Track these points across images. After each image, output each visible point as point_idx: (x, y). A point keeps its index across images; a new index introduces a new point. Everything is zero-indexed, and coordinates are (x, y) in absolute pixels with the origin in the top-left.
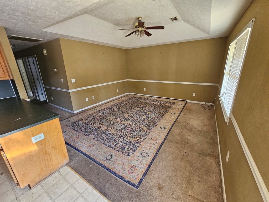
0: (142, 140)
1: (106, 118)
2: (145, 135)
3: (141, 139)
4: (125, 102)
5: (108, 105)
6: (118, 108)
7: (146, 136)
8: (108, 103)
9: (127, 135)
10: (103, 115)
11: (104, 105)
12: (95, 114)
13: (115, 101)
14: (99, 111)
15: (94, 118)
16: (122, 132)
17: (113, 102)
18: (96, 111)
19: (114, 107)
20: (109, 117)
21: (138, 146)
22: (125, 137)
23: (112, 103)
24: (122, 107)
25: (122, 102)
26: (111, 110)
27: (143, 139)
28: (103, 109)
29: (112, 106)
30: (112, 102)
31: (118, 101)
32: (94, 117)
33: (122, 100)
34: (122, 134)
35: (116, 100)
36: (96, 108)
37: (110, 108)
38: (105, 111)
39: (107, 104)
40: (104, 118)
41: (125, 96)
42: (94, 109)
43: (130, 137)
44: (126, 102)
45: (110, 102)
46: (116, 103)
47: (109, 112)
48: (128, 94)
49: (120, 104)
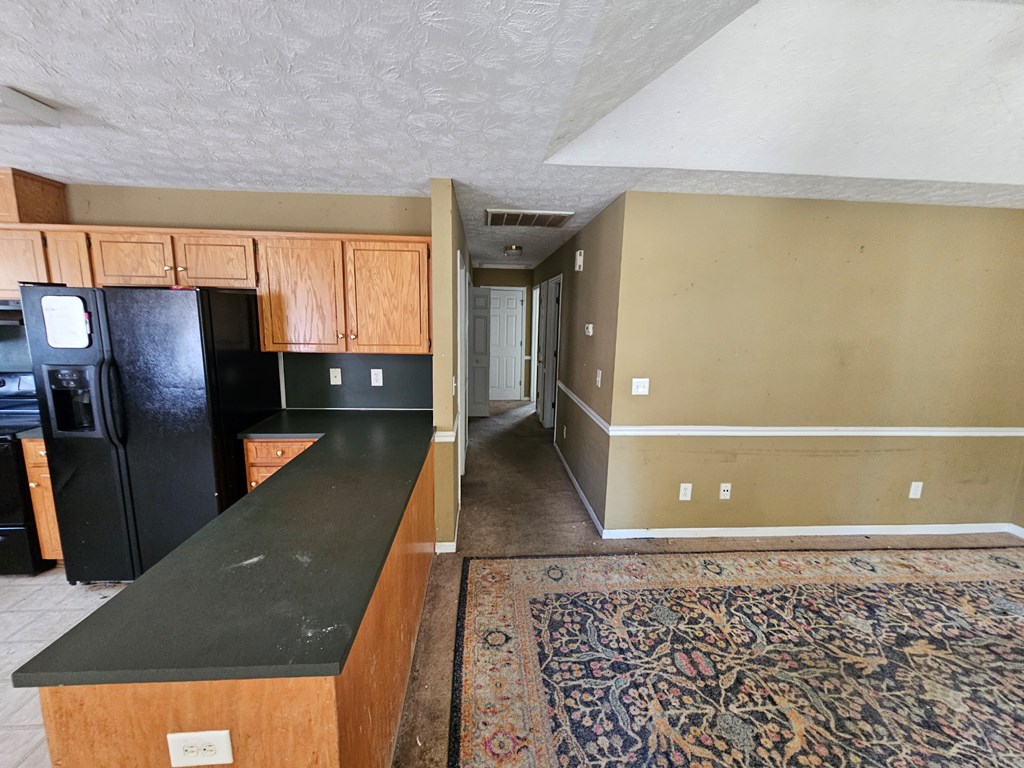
1: (757, 696)
4: (967, 609)
5: (806, 574)
6: (888, 649)
8: (811, 556)
10: (747, 646)
11: (783, 556)
12: (699, 608)
13: (875, 558)
14: (731, 596)
15: (677, 639)
17: (855, 562)
18: (711, 580)
19: (852, 618)
20: (783, 703)
23: (840, 570)
24: (930, 650)
25: (937, 594)
26: (824, 633)
28: (764, 592)
29: (844, 593)
30: (845, 558)
31: (902, 576)
32: (682, 627)
33: (943, 576)
35: (886, 556)
36: (718, 559)
37: (818, 613)
38: (768, 613)
39: (800, 560)
40: (739, 681)
41: (975, 546)
42: (708, 558)
44: (978, 610)
45: (834, 558)
46: (878, 579)
47: (801, 642)
48: (1010, 536)
49: (918, 613)
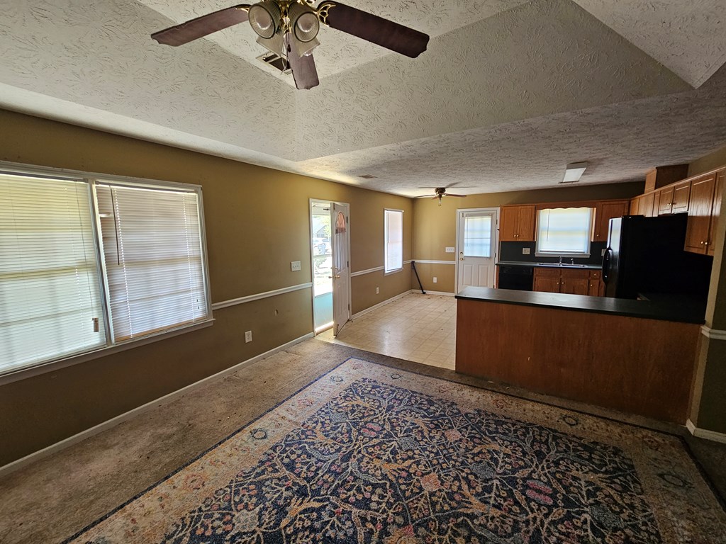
0: (335, 402)
2: (326, 413)
3: (337, 404)
7: (323, 411)
9: (372, 413)
16: (391, 423)
21: (346, 390)
22: (377, 409)
27: (332, 402)
34: (388, 416)
43: (365, 408)
